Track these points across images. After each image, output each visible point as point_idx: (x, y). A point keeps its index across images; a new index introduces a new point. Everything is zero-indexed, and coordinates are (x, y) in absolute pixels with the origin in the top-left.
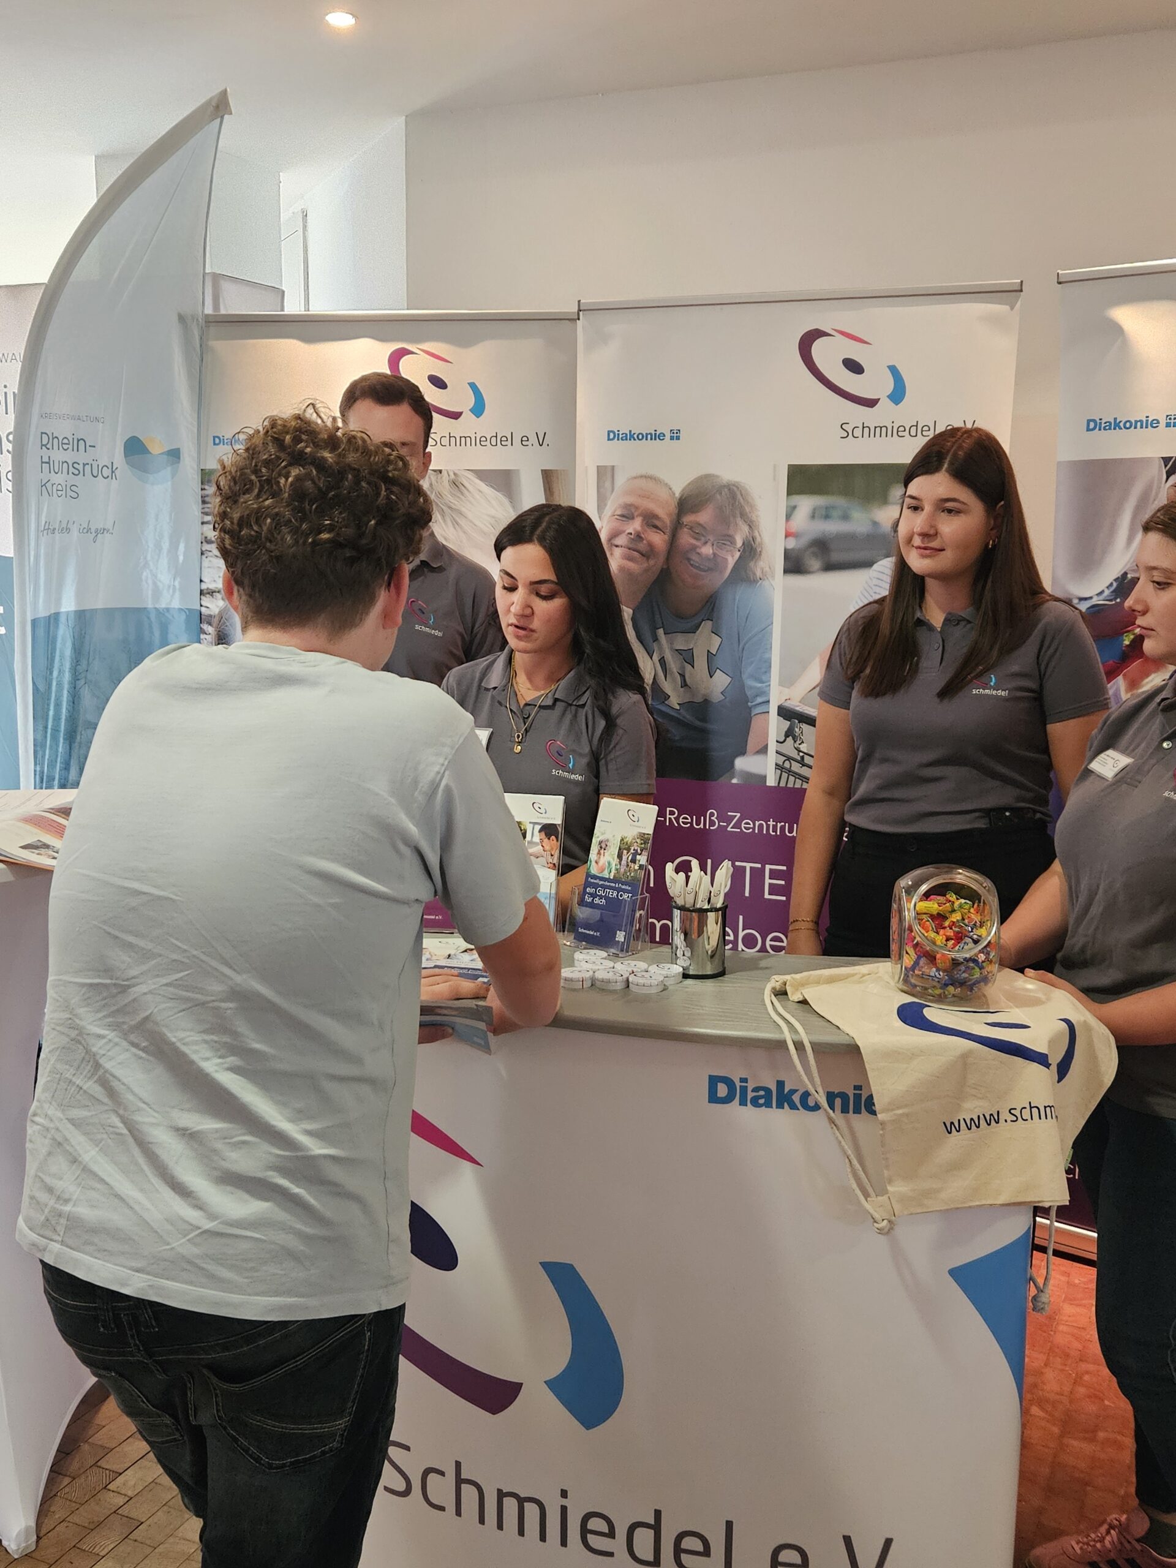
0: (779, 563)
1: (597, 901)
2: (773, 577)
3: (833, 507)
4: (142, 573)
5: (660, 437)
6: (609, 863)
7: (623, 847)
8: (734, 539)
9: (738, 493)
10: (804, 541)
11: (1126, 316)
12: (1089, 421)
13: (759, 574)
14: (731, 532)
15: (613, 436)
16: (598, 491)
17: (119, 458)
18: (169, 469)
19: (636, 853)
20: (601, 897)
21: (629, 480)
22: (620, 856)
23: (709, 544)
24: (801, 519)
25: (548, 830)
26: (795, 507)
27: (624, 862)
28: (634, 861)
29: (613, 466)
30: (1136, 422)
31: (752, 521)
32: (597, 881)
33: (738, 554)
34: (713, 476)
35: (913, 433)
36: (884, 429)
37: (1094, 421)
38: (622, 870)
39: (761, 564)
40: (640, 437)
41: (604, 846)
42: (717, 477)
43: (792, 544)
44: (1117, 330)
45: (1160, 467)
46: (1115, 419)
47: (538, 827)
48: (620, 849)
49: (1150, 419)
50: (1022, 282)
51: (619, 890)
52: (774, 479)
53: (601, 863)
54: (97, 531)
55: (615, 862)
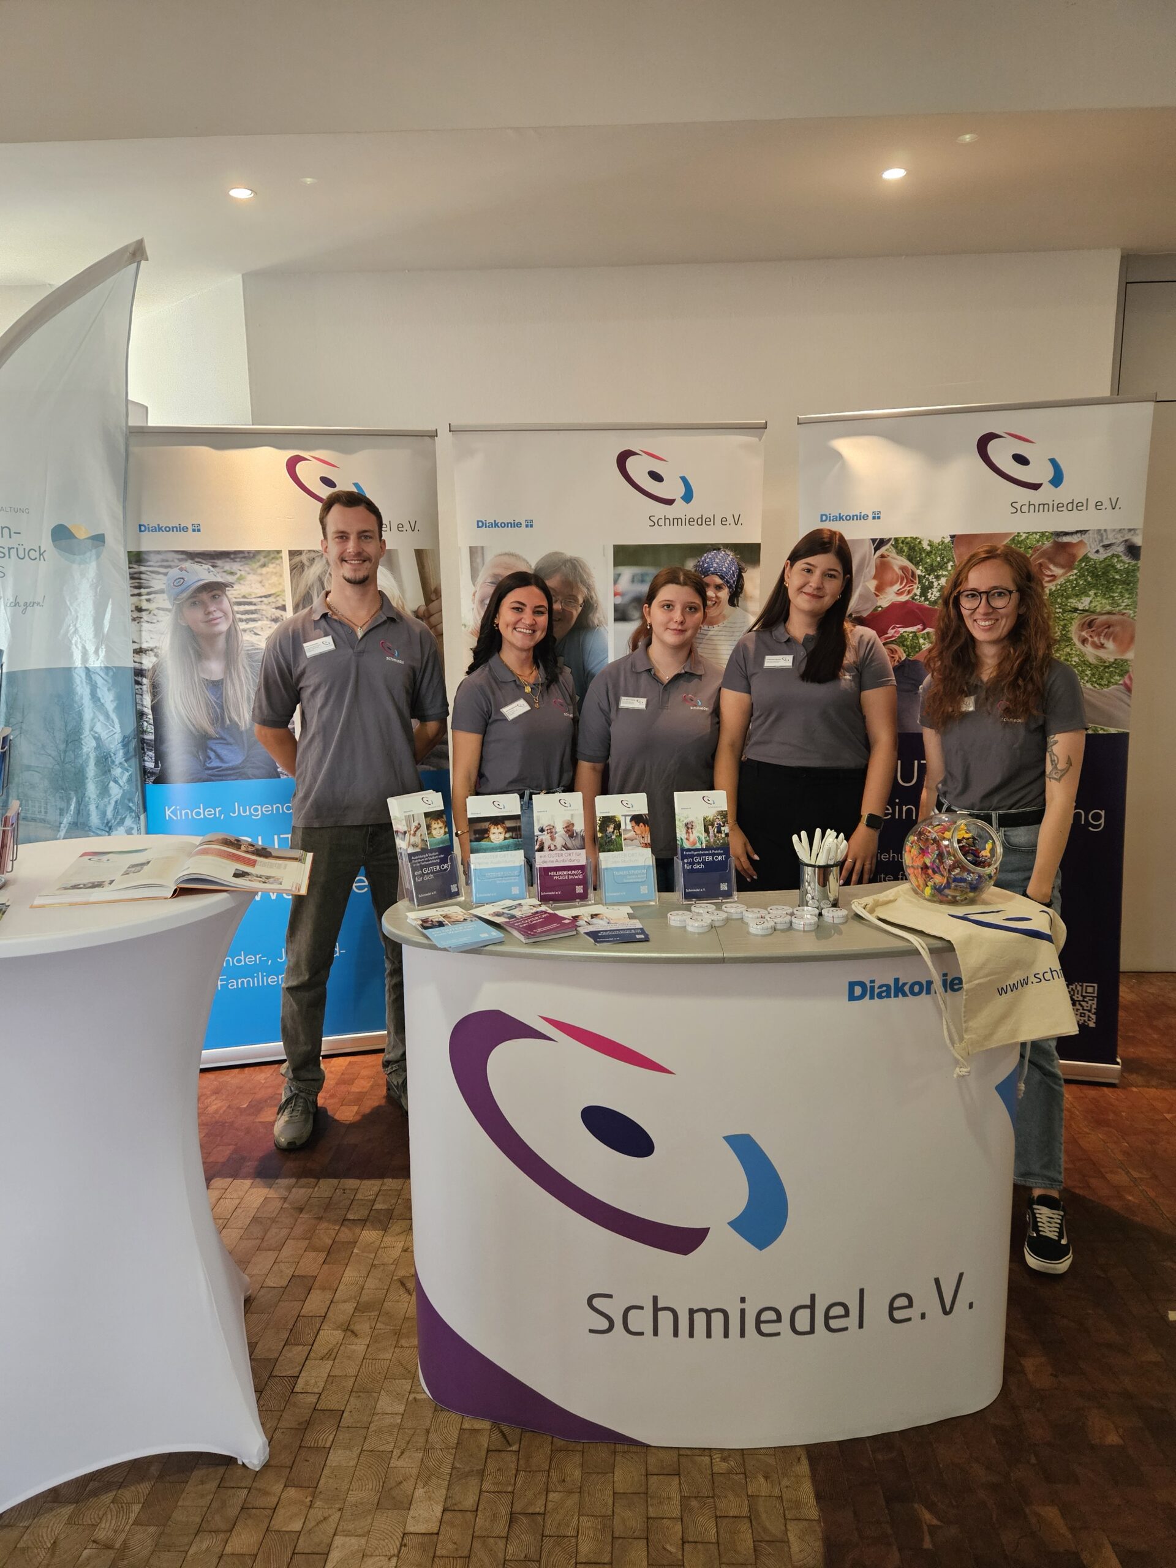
0: (611, 615)
1: (696, 867)
2: (607, 625)
3: (647, 574)
4: (72, 638)
5: (519, 525)
6: (699, 838)
7: (707, 824)
8: (577, 598)
9: (578, 565)
10: (627, 599)
11: (846, 447)
12: (822, 516)
13: (596, 622)
14: (574, 593)
15: (481, 524)
16: (471, 565)
17: (46, 543)
18: (94, 551)
19: (719, 827)
20: (699, 863)
21: (496, 556)
22: (707, 831)
23: (559, 601)
24: (625, 583)
25: (637, 819)
26: (619, 575)
27: (711, 834)
28: (719, 831)
29: (482, 547)
30: (853, 516)
31: (589, 585)
32: (692, 852)
33: (580, 609)
34: (559, 553)
35: (700, 523)
36: (680, 520)
37: (826, 515)
38: (712, 840)
39: (597, 615)
40: (503, 525)
41: (690, 826)
42: (562, 554)
43: (619, 600)
44: (838, 456)
45: (870, 544)
46: (840, 514)
47: (628, 818)
48: (705, 826)
49: (862, 514)
50: (766, 422)
51: (713, 855)
52: (604, 555)
53: (691, 839)
54: (26, 604)
55: (703, 836)
